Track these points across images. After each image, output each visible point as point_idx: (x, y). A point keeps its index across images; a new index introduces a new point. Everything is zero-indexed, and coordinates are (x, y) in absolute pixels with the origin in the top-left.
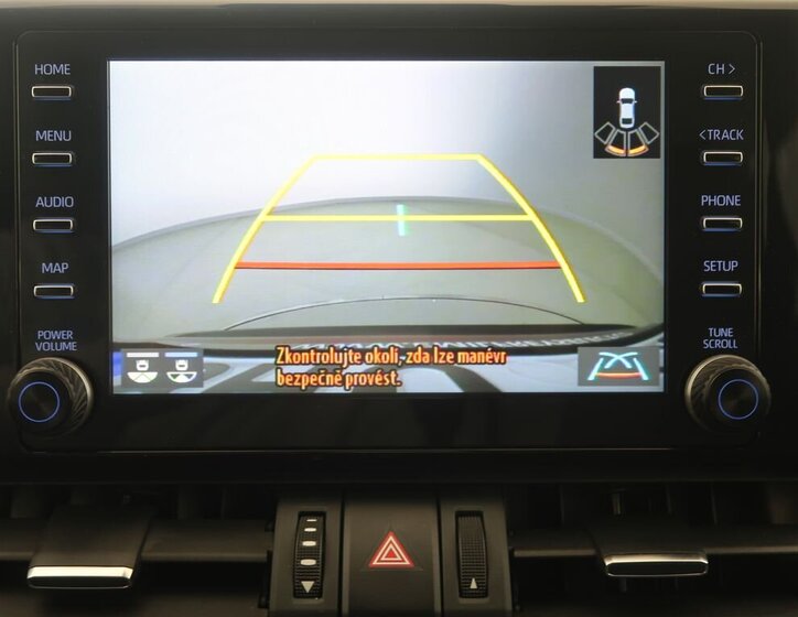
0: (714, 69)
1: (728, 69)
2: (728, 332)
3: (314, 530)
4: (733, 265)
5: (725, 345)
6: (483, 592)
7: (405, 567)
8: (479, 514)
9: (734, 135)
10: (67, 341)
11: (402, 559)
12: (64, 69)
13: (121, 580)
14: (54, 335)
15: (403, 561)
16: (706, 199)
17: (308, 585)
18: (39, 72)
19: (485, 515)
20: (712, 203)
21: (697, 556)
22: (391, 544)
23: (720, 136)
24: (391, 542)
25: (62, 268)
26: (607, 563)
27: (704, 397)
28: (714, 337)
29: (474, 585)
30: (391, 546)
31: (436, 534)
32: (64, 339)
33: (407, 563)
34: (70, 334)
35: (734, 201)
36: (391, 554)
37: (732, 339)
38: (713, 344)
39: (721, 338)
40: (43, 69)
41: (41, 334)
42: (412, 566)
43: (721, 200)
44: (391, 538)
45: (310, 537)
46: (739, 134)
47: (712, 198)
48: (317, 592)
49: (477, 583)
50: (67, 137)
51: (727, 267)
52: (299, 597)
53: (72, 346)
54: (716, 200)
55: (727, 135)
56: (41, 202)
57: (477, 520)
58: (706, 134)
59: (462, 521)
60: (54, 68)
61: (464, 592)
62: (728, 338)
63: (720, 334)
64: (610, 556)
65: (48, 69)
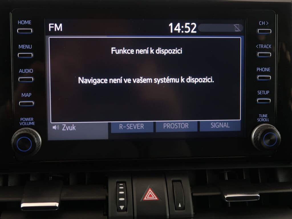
0: (261, 23)
1: (266, 23)
2: (266, 116)
3: (123, 188)
4: (268, 92)
5: (265, 120)
6: (183, 208)
7: (156, 200)
8: (180, 181)
9: (268, 46)
10: (31, 122)
11: (154, 197)
12: (29, 22)
13: (55, 207)
14: (27, 119)
15: (155, 198)
16: (258, 69)
17: (122, 207)
18: (20, 23)
19: (182, 182)
20: (261, 70)
21: (256, 194)
22: (150, 192)
23: (263, 47)
24: (150, 191)
25: (29, 95)
26: (226, 197)
27: (258, 139)
28: (261, 118)
29: (180, 206)
30: (150, 193)
31: (166, 188)
32: (30, 121)
33: (156, 198)
34: (32, 119)
35: (268, 70)
36: (150, 196)
37: (267, 118)
38: (261, 120)
39: (263, 118)
40: (21, 22)
41: (22, 119)
42: (158, 199)
43: (264, 70)
44: (150, 190)
45: (122, 190)
46: (270, 46)
47: (261, 69)
48: (125, 209)
49: (181, 205)
50: (30, 47)
51: (265, 93)
52: (119, 211)
53: (33, 123)
54: (262, 69)
55: (265, 47)
56: (21, 71)
57: (179, 183)
58: (258, 46)
59: (174, 183)
60: (25, 22)
61: (177, 208)
62: (266, 118)
63: (263, 116)
64: (226, 195)
65: (23, 22)
